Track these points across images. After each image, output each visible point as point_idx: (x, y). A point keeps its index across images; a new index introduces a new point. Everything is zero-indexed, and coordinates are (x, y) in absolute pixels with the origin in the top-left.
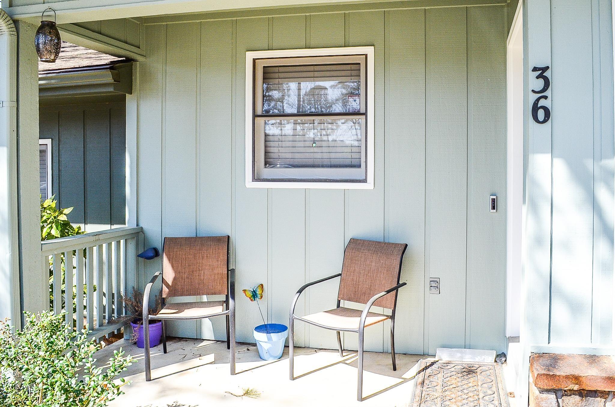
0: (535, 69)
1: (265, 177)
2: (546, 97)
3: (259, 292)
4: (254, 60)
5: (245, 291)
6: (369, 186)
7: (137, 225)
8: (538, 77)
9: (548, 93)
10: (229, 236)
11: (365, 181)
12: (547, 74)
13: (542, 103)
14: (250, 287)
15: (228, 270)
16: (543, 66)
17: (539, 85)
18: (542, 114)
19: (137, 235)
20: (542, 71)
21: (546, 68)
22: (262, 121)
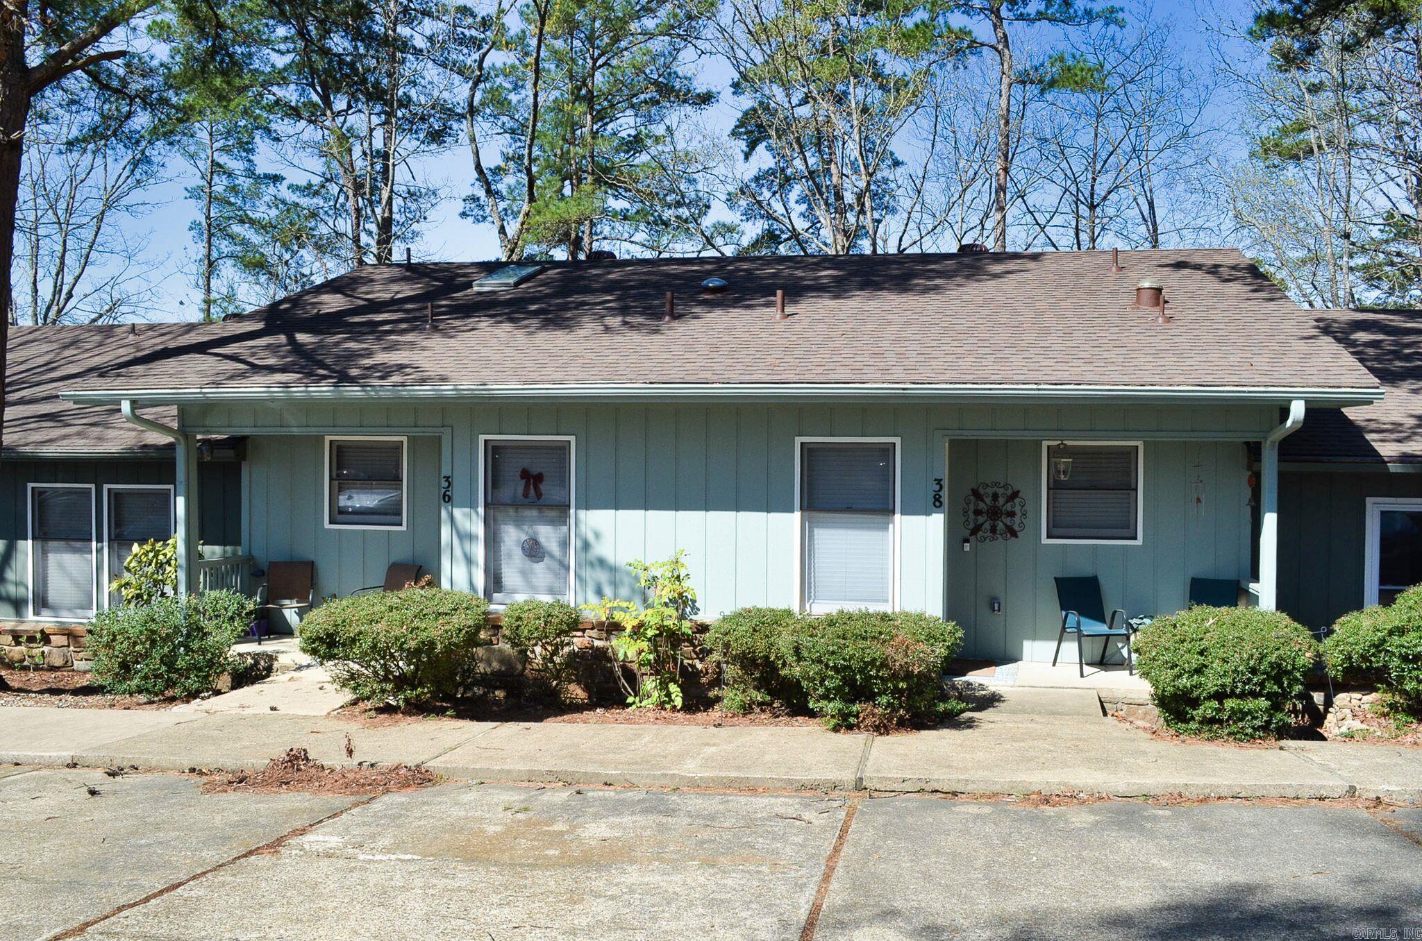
0: (444, 477)
1: (337, 521)
2: (449, 491)
4: (331, 441)
5: (323, 598)
6: (404, 528)
7: (250, 553)
8: (445, 481)
9: (450, 489)
10: (313, 562)
11: (401, 525)
12: (450, 480)
13: (447, 493)
15: (311, 582)
16: (447, 475)
17: (446, 484)
18: (447, 499)
19: (250, 559)
20: (447, 478)
21: (449, 477)
22: (336, 483)
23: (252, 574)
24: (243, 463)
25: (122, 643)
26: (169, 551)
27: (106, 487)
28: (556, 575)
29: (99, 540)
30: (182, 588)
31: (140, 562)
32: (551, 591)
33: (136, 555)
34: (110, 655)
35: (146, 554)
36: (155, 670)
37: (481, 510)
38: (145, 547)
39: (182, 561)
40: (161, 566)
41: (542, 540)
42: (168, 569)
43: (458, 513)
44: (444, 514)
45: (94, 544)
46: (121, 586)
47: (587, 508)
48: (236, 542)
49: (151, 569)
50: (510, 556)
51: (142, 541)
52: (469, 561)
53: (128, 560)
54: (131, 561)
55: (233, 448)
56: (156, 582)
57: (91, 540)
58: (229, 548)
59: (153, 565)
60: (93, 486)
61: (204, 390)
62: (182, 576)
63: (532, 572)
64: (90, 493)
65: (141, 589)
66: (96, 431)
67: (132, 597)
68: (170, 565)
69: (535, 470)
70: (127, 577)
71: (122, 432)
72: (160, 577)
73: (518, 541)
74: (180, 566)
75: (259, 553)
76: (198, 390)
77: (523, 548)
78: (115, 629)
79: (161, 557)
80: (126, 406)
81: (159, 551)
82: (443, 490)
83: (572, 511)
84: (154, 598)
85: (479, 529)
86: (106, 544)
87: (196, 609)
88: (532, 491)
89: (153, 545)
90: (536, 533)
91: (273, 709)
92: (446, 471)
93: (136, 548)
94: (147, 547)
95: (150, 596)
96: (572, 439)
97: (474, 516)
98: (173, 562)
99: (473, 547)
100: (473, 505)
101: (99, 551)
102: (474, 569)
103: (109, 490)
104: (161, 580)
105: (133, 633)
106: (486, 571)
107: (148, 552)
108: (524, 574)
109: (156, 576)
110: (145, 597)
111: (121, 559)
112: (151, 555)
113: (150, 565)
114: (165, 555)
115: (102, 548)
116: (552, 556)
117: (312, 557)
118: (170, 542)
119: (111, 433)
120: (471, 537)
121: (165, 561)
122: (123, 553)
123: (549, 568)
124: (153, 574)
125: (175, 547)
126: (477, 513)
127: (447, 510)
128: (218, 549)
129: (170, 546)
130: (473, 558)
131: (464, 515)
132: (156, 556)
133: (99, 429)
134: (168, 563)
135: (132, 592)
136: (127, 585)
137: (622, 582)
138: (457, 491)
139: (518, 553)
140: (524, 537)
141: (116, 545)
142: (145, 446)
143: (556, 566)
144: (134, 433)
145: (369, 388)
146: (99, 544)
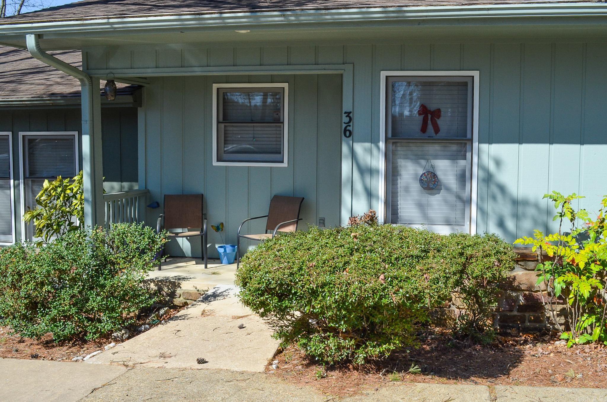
0: (345, 113)
1: (224, 159)
2: (350, 126)
3: (220, 227)
4: (218, 89)
5: (212, 226)
6: (285, 165)
7: (146, 188)
8: (346, 116)
9: (351, 124)
10: (202, 195)
11: (283, 162)
12: (351, 115)
13: (348, 128)
14: (215, 224)
15: (202, 214)
16: (348, 111)
17: (347, 120)
18: (348, 133)
19: (146, 194)
20: (348, 114)
21: (350, 112)
22: (222, 126)
23: (148, 206)
24: (139, 109)
25: (28, 283)
26: (75, 186)
27: (21, 134)
28: (453, 207)
29: (16, 178)
30: (89, 221)
31: (49, 196)
32: (448, 223)
33: (46, 190)
34: (16, 296)
35: (55, 189)
36: (64, 311)
37: (382, 145)
38: (54, 183)
39: (87, 195)
40: (68, 200)
41: (440, 175)
42: (75, 201)
43: (359, 148)
44: (345, 149)
45: (12, 181)
46: (33, 217)
47: (490, 142)
48: (135, 179)
49: (59, 202)
50: (407, 189)
51: (52, 178)
52: (370, 194)
53: (39, 194)
54: (42, 195)
55: (132, 94)
56: (64, 214)
57: (10, 179)
58: (126, 185)
59: (61, 198)
60: (10, 134)
61: (111, 21)
62: (88, 209)
63: (429, 205)
64: (8, 139)
65: (51, 221)
66: (12, 86)
67: (44, 227)
68: (76, 198)
69: (432, 107)
70: (39, 209)
71: (32, 86)
72: (68, 209)
73: (416, 174)
74: (86, 200)
75: (154, 187)
76: (105, 21)
77: (421, 181)
78: (22, 267)
79: (68, 192)
80: (31, 41)
81: (67, 186)
82: (344, 126)
83: (475, 145)
84: (62, 227)
85: (381, 164)
86: (21, 181)
87: (103, 242)
88: (430, 127)
89: (61, 181)
90: (433, 167)
91: (201, 361)
92: (347, 106)
93: (46, 184)
94: (55, 183)
95: (59, 226)
96: (476, 74)
97: (375, 151)
98: (78, 196)
99: (374, 182)
100: (374, 141)
101: (17, 187)
102: (374, 202)
103: (24, 136)
104: (69, 212)
105: (40, 271)
106: (386, 203)
107: (56, 187)
108: (421, 207)
109: (64, 208)
110: (55, 227)
111: (34, 193)
112: (59, 190)
113: (58, 198)
114: (72, 190)
115: (19, 184)
116: (448, 189)
117: (202, 191)
118: (76, 178)
119: (23, 87)
120: (372, 172)
121: (71, 194)
122: (36, 188)
123: (446, 201)
124: (62, 206)
125: (80, 182)
126: (378, 148)
127: (348, 145)
128: (116, 185)
129: (76, 182)
130: (374, 192)
131: (365, 150)
132: (64, 190)
133: (14, 85)
134: (74, 196)
135: (43, 222)
136: (39, 216)
137: (524, 215)
138: (357, 127)
139: (416, 186)
140: (421, 172)
141: (30, 183)
142: (53, 94)
143: (452, 198)
144: (43, 87)
145: (289, 13)
146: (16, 182)
